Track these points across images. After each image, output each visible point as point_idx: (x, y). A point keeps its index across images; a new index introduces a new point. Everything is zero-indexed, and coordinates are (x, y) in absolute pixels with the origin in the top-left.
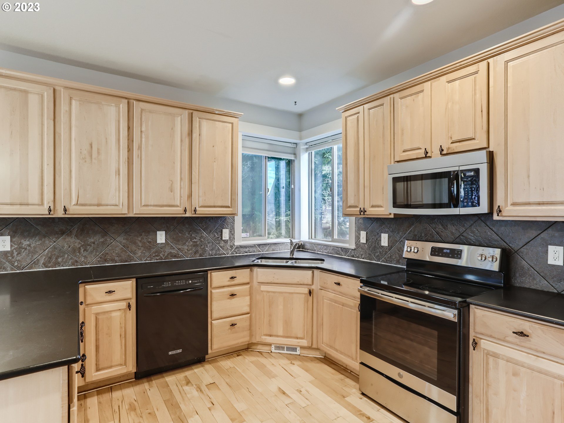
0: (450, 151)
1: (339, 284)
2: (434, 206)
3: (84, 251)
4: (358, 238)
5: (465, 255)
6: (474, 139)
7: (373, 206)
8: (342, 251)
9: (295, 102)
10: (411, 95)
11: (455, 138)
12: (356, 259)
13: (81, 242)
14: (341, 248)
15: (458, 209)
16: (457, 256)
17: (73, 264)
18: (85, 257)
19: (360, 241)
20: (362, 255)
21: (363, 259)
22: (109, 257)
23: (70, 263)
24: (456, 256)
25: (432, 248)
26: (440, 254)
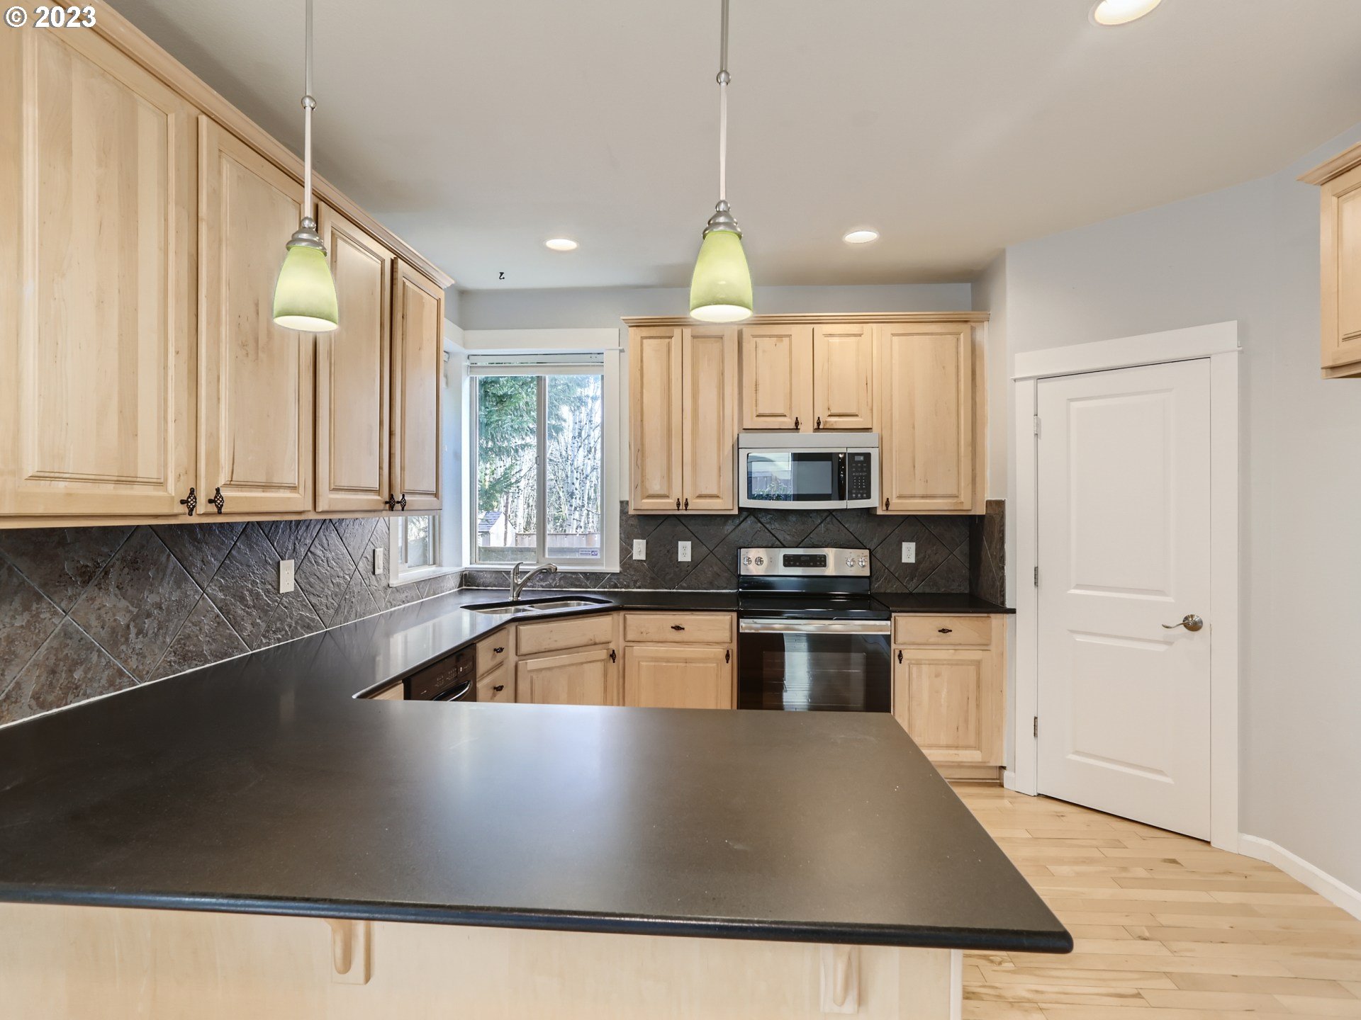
0: (827, 426)
1: (678, 628)
2: (798, 497)
3: (137, 635)
4: (626, 550)
5: (831, 561)
6: (857, 415)
7: (700, 496)
8: (587, 579)
9: (502, 274)
10: (770, 336)
11: (834, 411)
12: (623, 590)
13: (131, 608)
14: (585, 573)
15: (845, 501)
16: (821, 564)
17: (112, 684)
18: (141, 655)
19: (632, 556)
20: (635, 582)
21: (639, 588)
22: (191, 648)
23: (104, 682)
24: (818, 563)
25: (785, 556)
26: (798, 564)
